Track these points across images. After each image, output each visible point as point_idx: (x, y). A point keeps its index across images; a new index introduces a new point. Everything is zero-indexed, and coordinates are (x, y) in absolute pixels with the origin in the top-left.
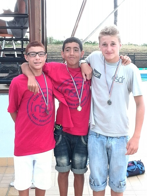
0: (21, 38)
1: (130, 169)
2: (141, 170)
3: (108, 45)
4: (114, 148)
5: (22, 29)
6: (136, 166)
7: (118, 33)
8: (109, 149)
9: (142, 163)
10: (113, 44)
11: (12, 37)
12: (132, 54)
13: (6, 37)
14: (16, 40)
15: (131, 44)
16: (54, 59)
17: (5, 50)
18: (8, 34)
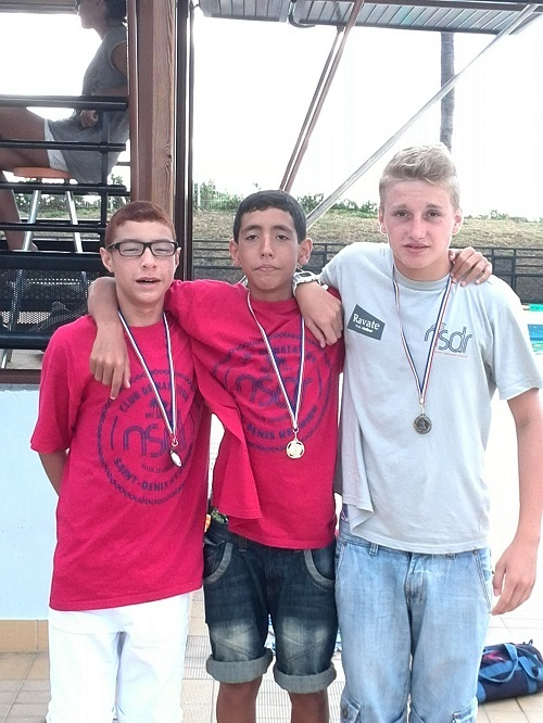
0: (99, 185)
1: (489, 674)
2: (532, 676)
3: (413, 215)
4: (433, 591)
5: (104, 152)
6: (513, 661)
7: (454, 175)
8: (414, 596)
9: (537, 653)
10: (433, 214)
11: (67, 180)
12: (505, 254)
13: (44, 181)
14: (79, 191)
15: (504, 217)
16: (215, 264)
17: (39, 226)
18: (49, 167)
